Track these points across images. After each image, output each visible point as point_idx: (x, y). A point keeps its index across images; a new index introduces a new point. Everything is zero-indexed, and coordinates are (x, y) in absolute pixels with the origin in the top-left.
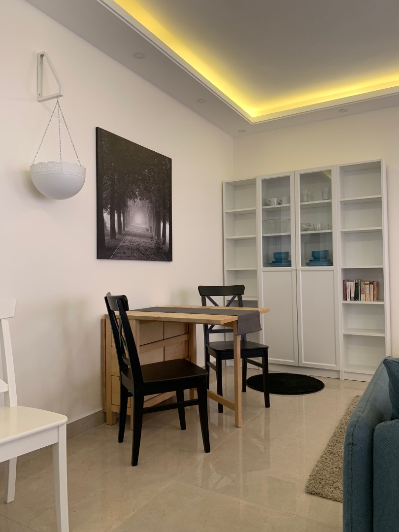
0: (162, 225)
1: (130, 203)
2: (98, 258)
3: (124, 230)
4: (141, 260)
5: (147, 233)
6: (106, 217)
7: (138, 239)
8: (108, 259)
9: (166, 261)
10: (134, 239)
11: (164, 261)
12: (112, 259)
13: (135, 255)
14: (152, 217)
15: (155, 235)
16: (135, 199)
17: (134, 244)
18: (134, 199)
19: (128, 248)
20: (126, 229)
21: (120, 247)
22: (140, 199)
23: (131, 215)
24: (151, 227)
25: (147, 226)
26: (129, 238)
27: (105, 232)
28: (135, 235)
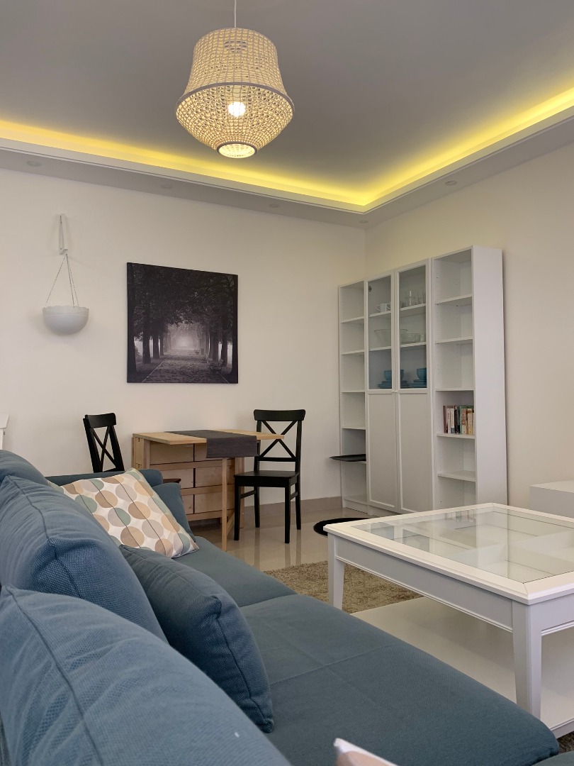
0: (220, 346)
1: (171, 328)
2: (129, 381)
3: (162, 354)
4: (187, 382)
5: (196, 356)
6: (138, 344)
7: (183, 363)
8: (140, 382)
9: (227, 383)
10: (177, 362)
11: (223, 382)
12: (145, 382)
13: (178, 378)
14: (205, 338)
15: (210, 357)
16: (179, 324)
17: (177, 368)
18: (176, 324)
19: (167, 371)
20: (165, 354)
21: (157, 370)
22: (186, 323)
23: (172, 339)
24: (202, 350)
25: (198, 348)
26: (169, 362)
27: (137, 358)
28: (178, 359)
